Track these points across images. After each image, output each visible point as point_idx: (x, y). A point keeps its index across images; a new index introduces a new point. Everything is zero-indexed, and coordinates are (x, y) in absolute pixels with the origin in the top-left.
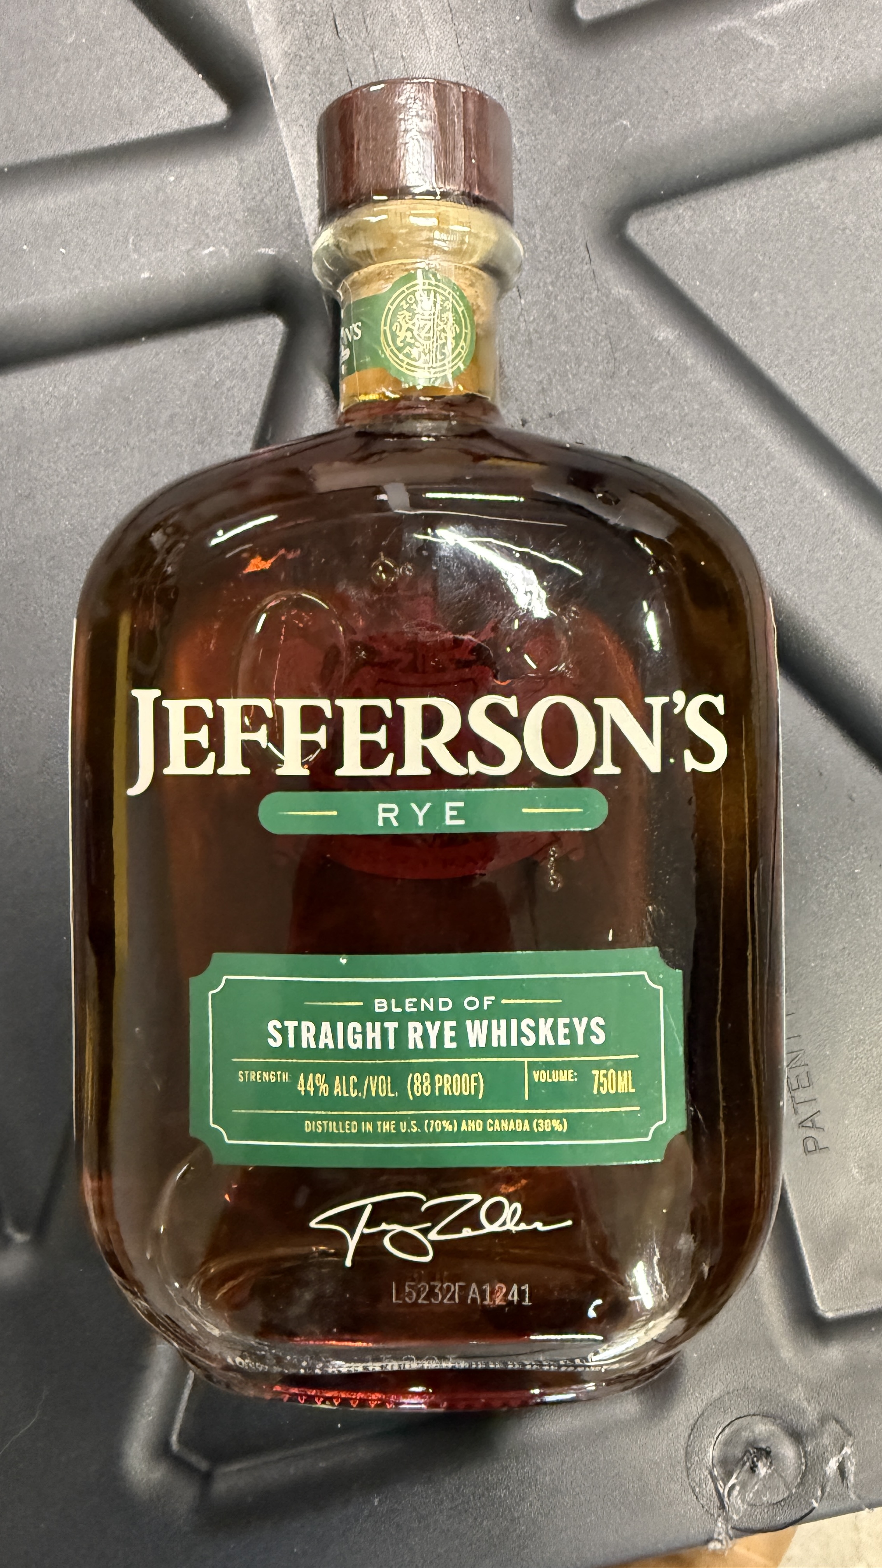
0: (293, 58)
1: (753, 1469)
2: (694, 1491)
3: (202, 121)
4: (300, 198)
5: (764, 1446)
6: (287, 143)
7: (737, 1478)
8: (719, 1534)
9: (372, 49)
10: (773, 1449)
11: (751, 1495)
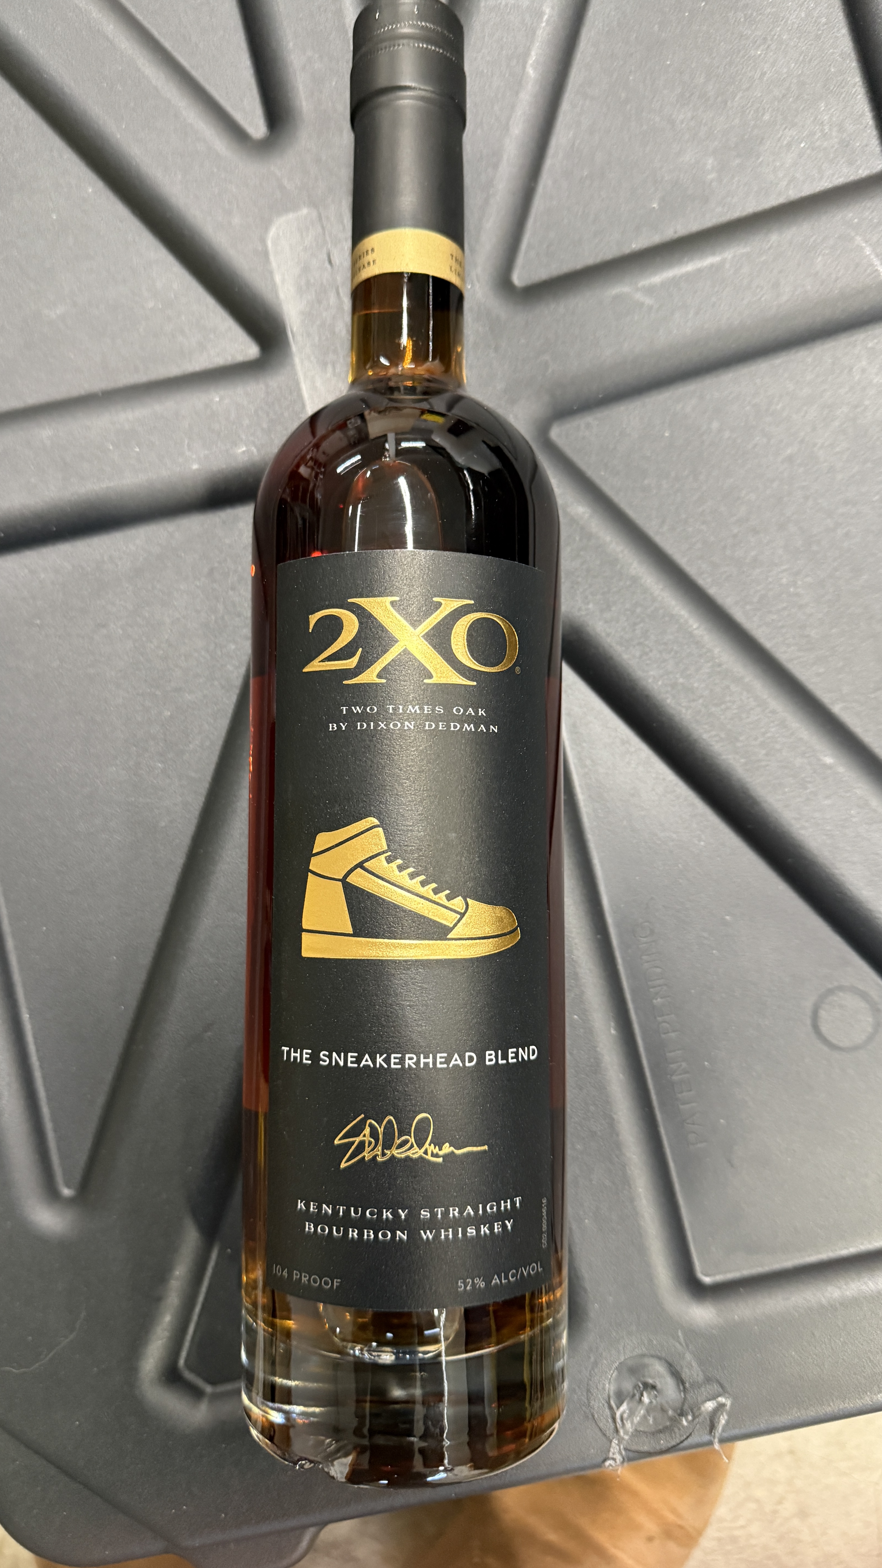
0: (307, 315)
1: (640, 1400)
2: (593, 1416)
3: (240, 358)
5: (650, 1381)
6: (300, 372)
7: (628, 1404)
8: (613, 1454)
10: (659, 1386)
11: (638, 1418)
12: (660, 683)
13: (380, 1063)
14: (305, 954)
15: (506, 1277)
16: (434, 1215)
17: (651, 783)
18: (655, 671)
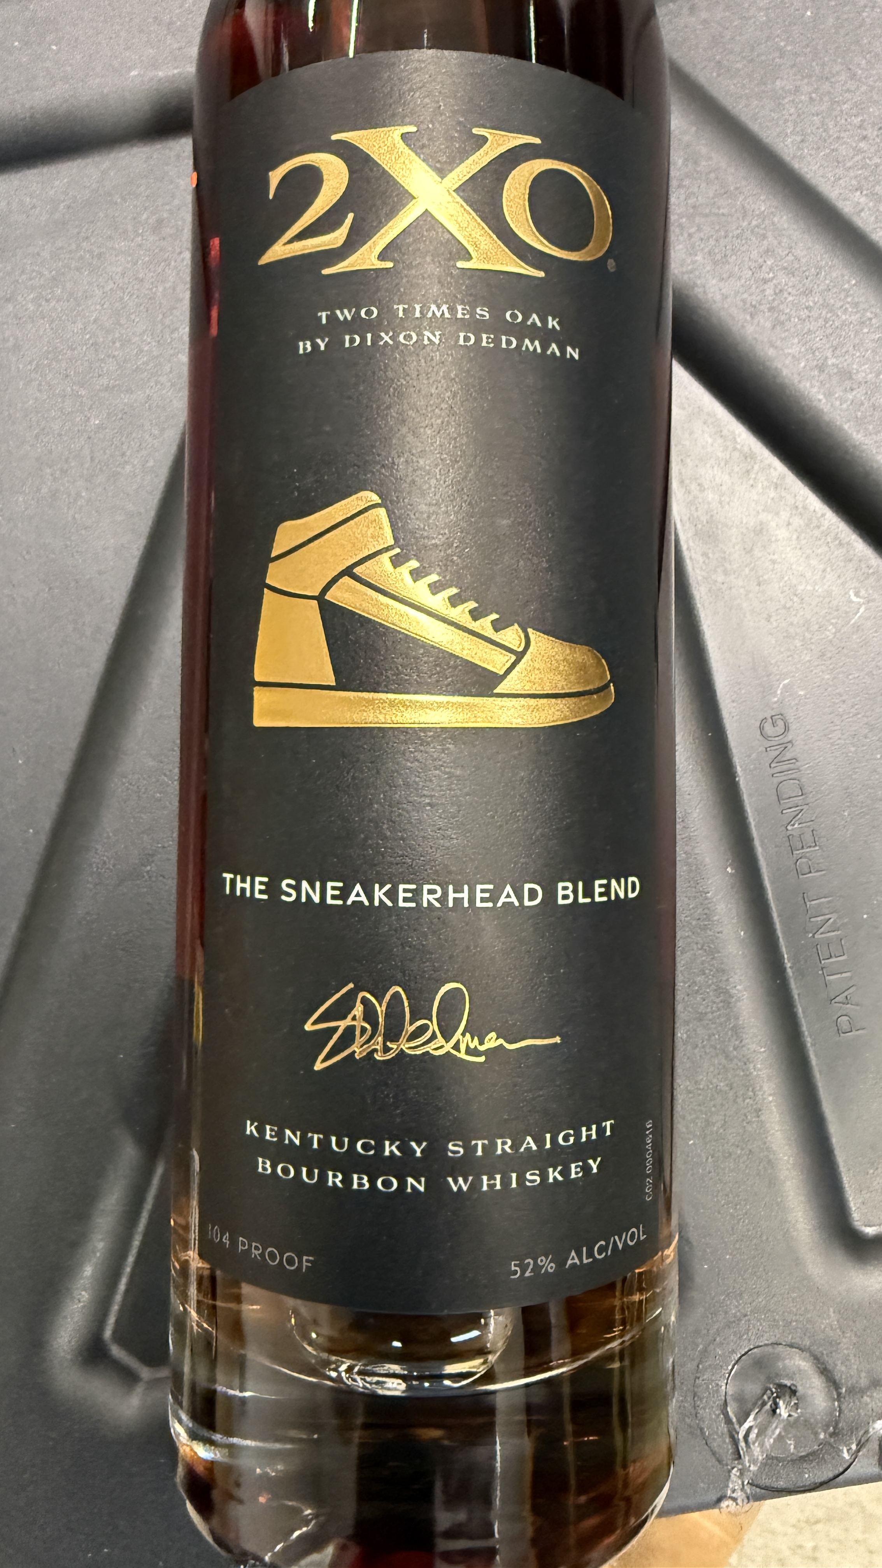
1: (774, 1412)
2: (703, 1433)
5: (788, 1383)
7: (755, 1419)
8: (734, 1491)
10: (799, 1388)
11: (772, 1441)
13: (381, 900)
14: (259, 721)
15: (590, 1254)
16: (470, 1150)
17: (784, 515)
18: (794, 348)
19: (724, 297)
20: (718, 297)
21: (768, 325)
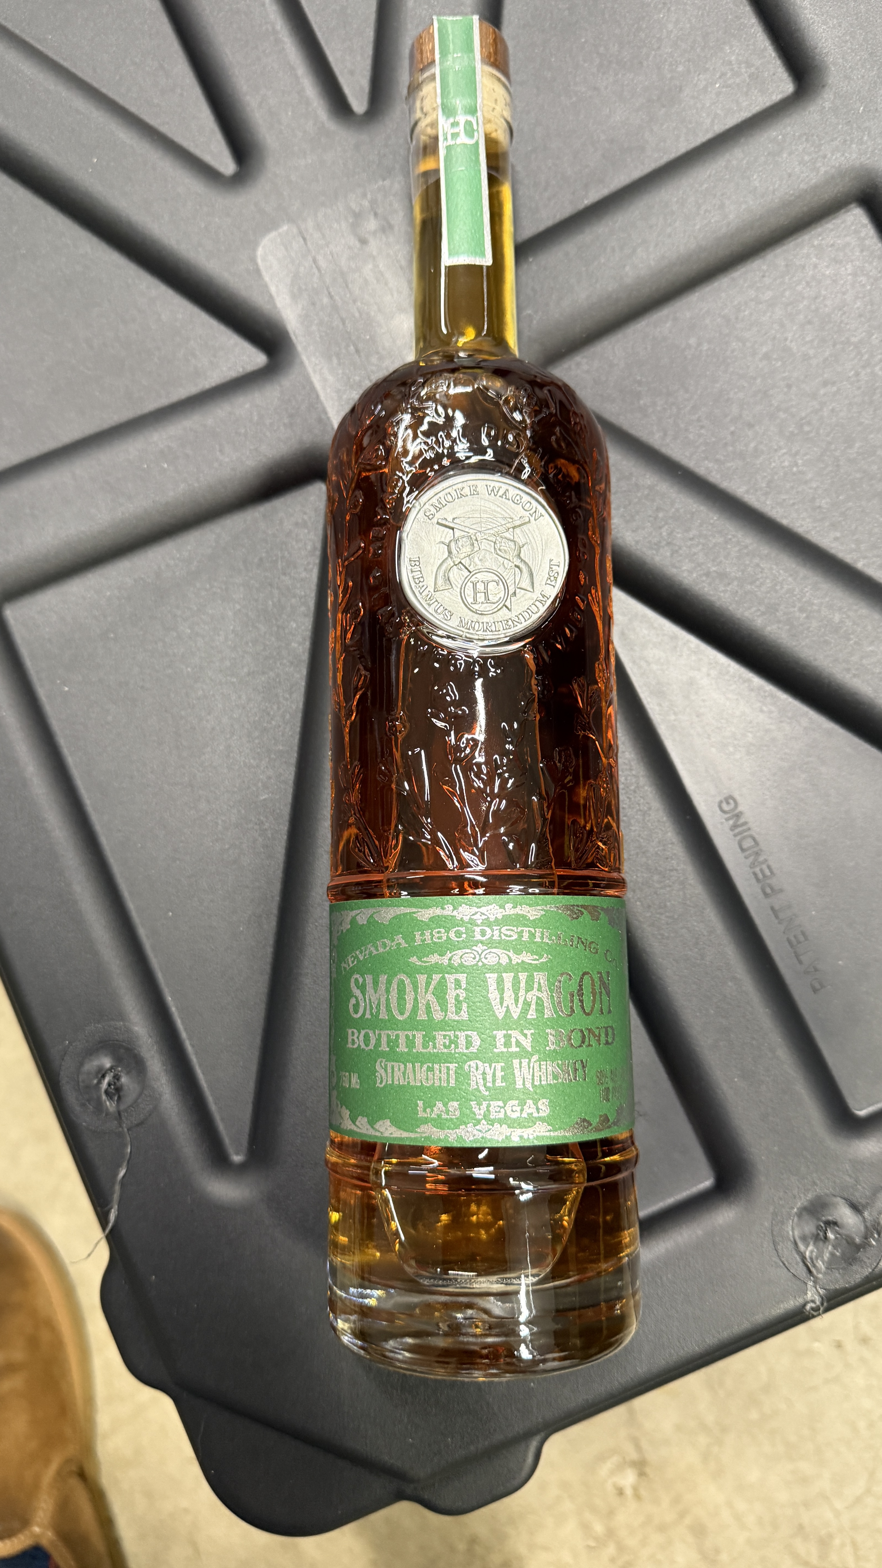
0: (305, 318)
1: (826, 1238)
2: (784, 1264)
3: (250, 368)
4: (324, 401)
5: (830, 1218)
6: (310, 370)
7: (814, 1244)
8: (812, 1296)
9: (355, 301)
10: (839, 1221)
11: (828, 1255)
12: (695, 575)
17: (704, 670)
18: (686, 566)
19: (637, 542)
20: (633, 543)
21: (668, 554)
